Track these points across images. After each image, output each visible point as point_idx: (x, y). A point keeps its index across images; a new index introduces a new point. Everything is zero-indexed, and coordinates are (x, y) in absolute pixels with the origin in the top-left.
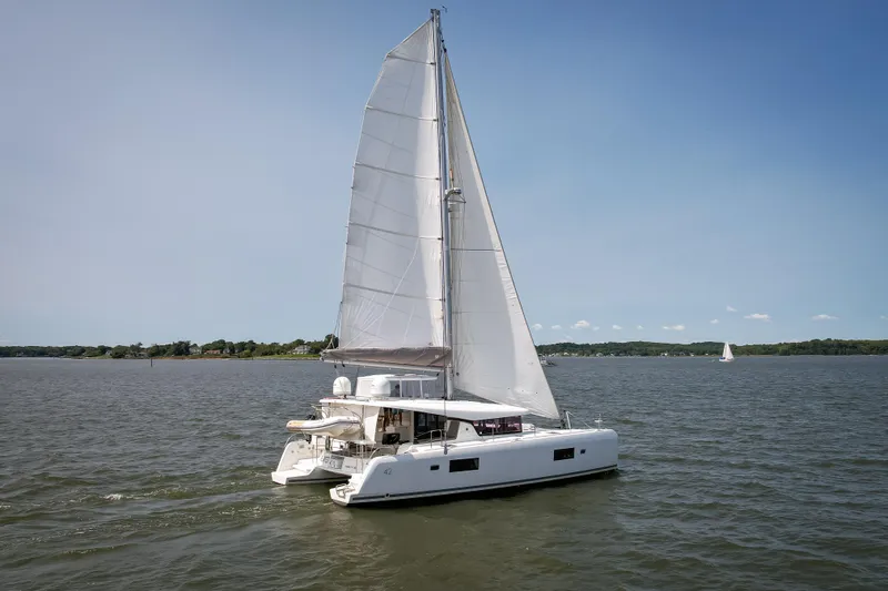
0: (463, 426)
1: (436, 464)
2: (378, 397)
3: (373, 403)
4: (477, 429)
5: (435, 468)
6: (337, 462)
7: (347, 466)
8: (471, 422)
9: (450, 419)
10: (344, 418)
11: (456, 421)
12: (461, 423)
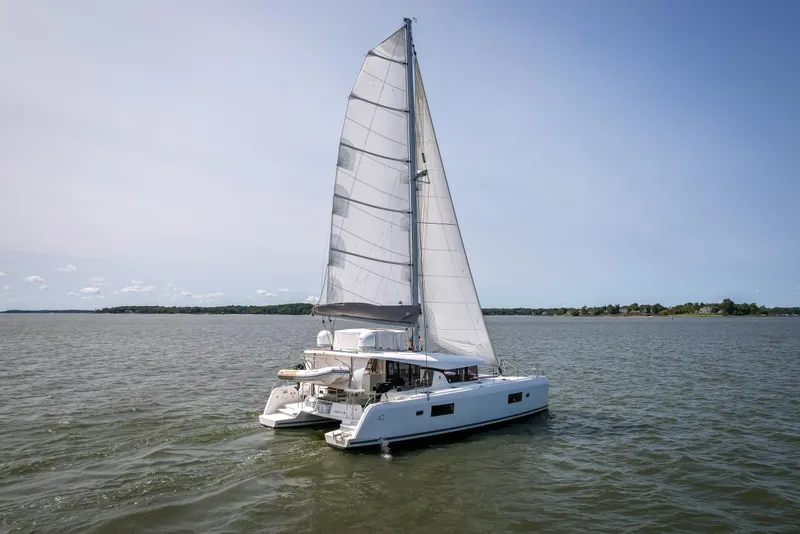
0: (437, 374)
1: (420, 409)
2: (365, 349)
3: (360, 355)
4: (448, 377)
5: (420, 413)
6: (325, 407)
7: (337, 411)
8: (442, 371)
9: (423, 368)
10: (337, 368)
11: (430, 371)
12: (436, 373)
